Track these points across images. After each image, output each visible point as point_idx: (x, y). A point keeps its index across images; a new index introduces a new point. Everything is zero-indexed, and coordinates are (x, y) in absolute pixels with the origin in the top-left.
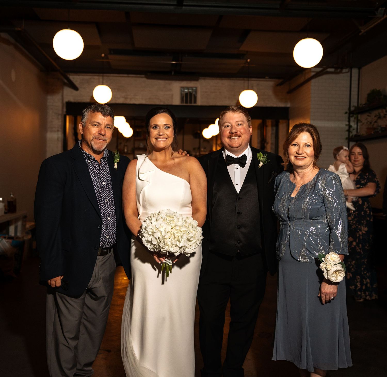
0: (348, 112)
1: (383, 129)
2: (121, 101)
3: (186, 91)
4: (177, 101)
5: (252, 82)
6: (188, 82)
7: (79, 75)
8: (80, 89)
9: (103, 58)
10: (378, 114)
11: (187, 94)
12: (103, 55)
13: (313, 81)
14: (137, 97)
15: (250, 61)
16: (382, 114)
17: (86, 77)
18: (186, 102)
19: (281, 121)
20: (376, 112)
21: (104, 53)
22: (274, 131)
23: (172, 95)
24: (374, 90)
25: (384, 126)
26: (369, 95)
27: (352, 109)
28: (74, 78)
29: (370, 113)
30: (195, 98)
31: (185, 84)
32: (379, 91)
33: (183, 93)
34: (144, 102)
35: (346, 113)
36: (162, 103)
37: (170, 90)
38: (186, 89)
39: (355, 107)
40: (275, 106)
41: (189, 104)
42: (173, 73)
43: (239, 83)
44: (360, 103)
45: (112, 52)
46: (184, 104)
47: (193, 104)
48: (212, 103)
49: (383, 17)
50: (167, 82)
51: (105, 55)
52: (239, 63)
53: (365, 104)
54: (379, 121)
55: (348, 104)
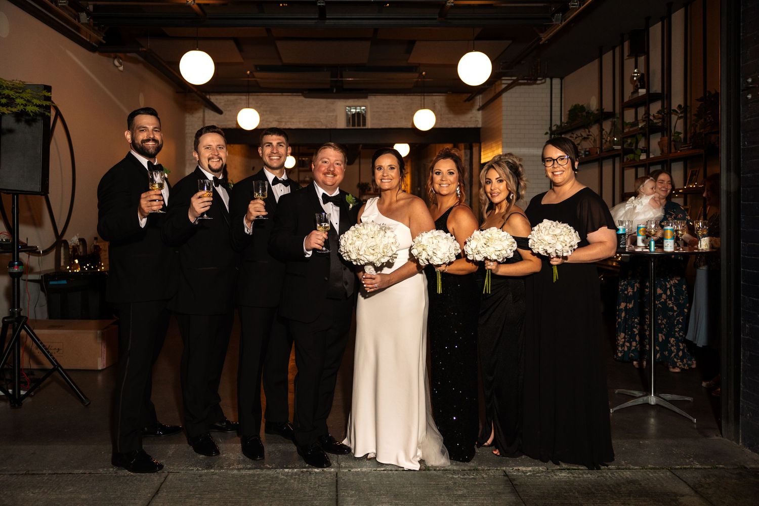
0: (549, 132)
1: (587, 153)
2: (274, 125)
3: (353, 112)
4: (342, 124)
5: (434, 97)
6: (356, 100)
7: (223, 95)
8: (224, 112)
9: (248, 76)
10: (579, 135)
11: (353, 115)
12: (248, 72)
13: (504, 95)
14: (294, 120)
15: (425, 74)
16: (584, 135)
17: (232, 98)
18: (354, 125)
19: (474, 144)
20: (579, 133)
21: (249, 71)
22: (468, 157)
23: (336, 116)
24: (576, 105)
25: (588, 150)
26: (569, 111)
27: (554, 128)
28: (217, 99)
29: (573, 133)
30: (364, 118)
31: (350, 102)
32: (582, 107)
33: (349, 113)
34: (301, 126)
35: (547, 133)
36: (324, 127)
37: (334, 110)
38: (353, 109)
39: (557, 126)
40: (463, 126)
41: (356, 127)
42: (335, 91)
43: (417, 99)
44: (563, 121)
45: (258, 69)
46: (351, 127)
47: (362, 127)
48: (384, 125)
49: (561, 24)
50: (329, 100)
51: (251, 72)
52: (413, 77)
53: (567, 123)
54: (583, 142)
55: (549, 122)
